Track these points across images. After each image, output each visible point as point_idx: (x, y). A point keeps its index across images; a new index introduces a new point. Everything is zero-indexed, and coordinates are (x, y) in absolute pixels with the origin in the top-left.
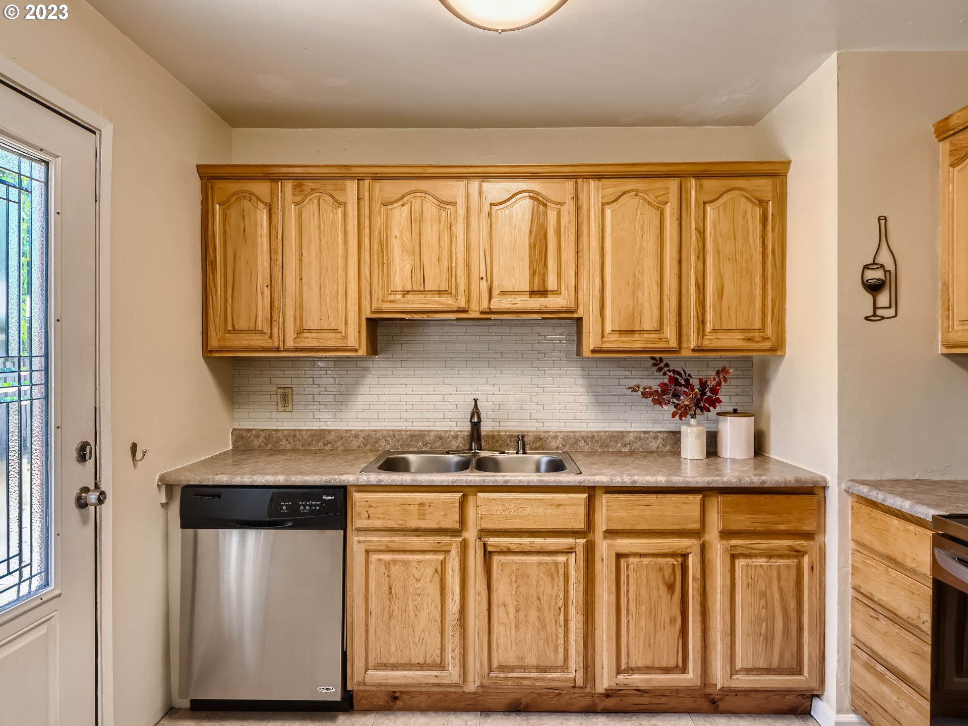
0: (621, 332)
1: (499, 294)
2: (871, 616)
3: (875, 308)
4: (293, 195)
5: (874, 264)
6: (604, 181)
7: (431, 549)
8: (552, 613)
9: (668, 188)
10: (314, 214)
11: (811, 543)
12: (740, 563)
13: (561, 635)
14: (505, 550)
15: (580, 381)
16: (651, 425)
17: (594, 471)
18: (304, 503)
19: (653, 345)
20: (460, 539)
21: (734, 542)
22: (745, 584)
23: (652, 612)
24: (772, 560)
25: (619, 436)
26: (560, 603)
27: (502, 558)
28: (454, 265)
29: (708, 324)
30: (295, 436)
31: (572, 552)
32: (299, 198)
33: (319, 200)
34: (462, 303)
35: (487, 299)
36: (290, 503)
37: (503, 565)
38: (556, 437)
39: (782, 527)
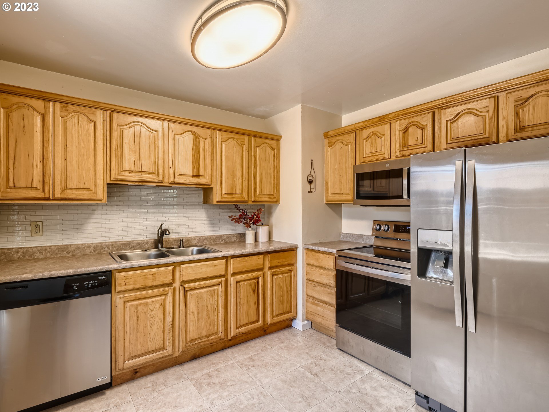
0: (228, 194)
1: (178, 176)
2: (314, 286)
3: (310, 189)
4: (60, 111)
5: (310, 175)
6: (222, 132)
7: (158, 294)
8: (212, 311)
9: (245, 139)
10: (75, 124)
11: (294, 267)
12: (275, 277)
13: (216, 320)
14: (193, 288)
15: (204, 215)
16: (231, 232)
17: (228, 250)
18: (87, 283)
19: (239, 200)
20: (172, 288)
21: (273, 270)
22: (276, 285)
23: (248, 302)
24: (284, 275)
25: (220, 237)
26: (216, 306)
27: (192, 292)
28: (156, 160)
29: (257, 192)
30: (46, 250)
31: (220, 284)
32: (64, 114)
33: (78, 117)
34: (161, 178)
35: (173, 178)
36: (78, 284)
37: (192, 295)
38: (195, 239)
39: (286, 263)
